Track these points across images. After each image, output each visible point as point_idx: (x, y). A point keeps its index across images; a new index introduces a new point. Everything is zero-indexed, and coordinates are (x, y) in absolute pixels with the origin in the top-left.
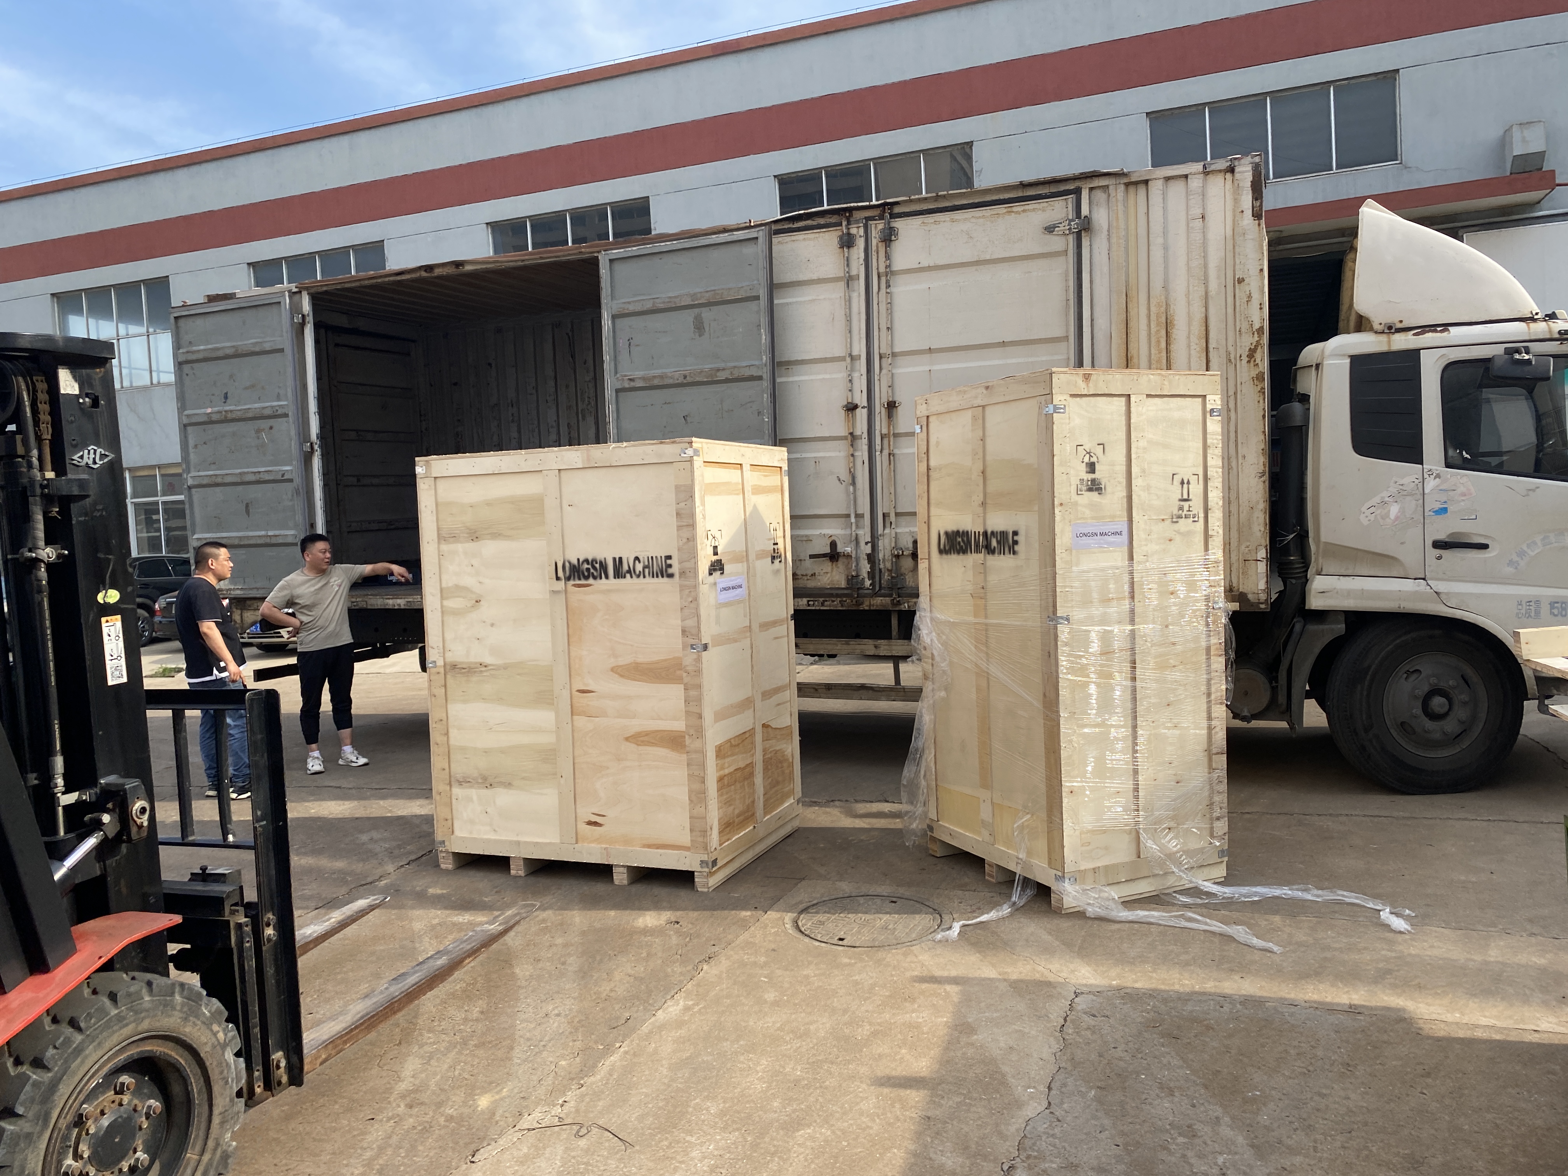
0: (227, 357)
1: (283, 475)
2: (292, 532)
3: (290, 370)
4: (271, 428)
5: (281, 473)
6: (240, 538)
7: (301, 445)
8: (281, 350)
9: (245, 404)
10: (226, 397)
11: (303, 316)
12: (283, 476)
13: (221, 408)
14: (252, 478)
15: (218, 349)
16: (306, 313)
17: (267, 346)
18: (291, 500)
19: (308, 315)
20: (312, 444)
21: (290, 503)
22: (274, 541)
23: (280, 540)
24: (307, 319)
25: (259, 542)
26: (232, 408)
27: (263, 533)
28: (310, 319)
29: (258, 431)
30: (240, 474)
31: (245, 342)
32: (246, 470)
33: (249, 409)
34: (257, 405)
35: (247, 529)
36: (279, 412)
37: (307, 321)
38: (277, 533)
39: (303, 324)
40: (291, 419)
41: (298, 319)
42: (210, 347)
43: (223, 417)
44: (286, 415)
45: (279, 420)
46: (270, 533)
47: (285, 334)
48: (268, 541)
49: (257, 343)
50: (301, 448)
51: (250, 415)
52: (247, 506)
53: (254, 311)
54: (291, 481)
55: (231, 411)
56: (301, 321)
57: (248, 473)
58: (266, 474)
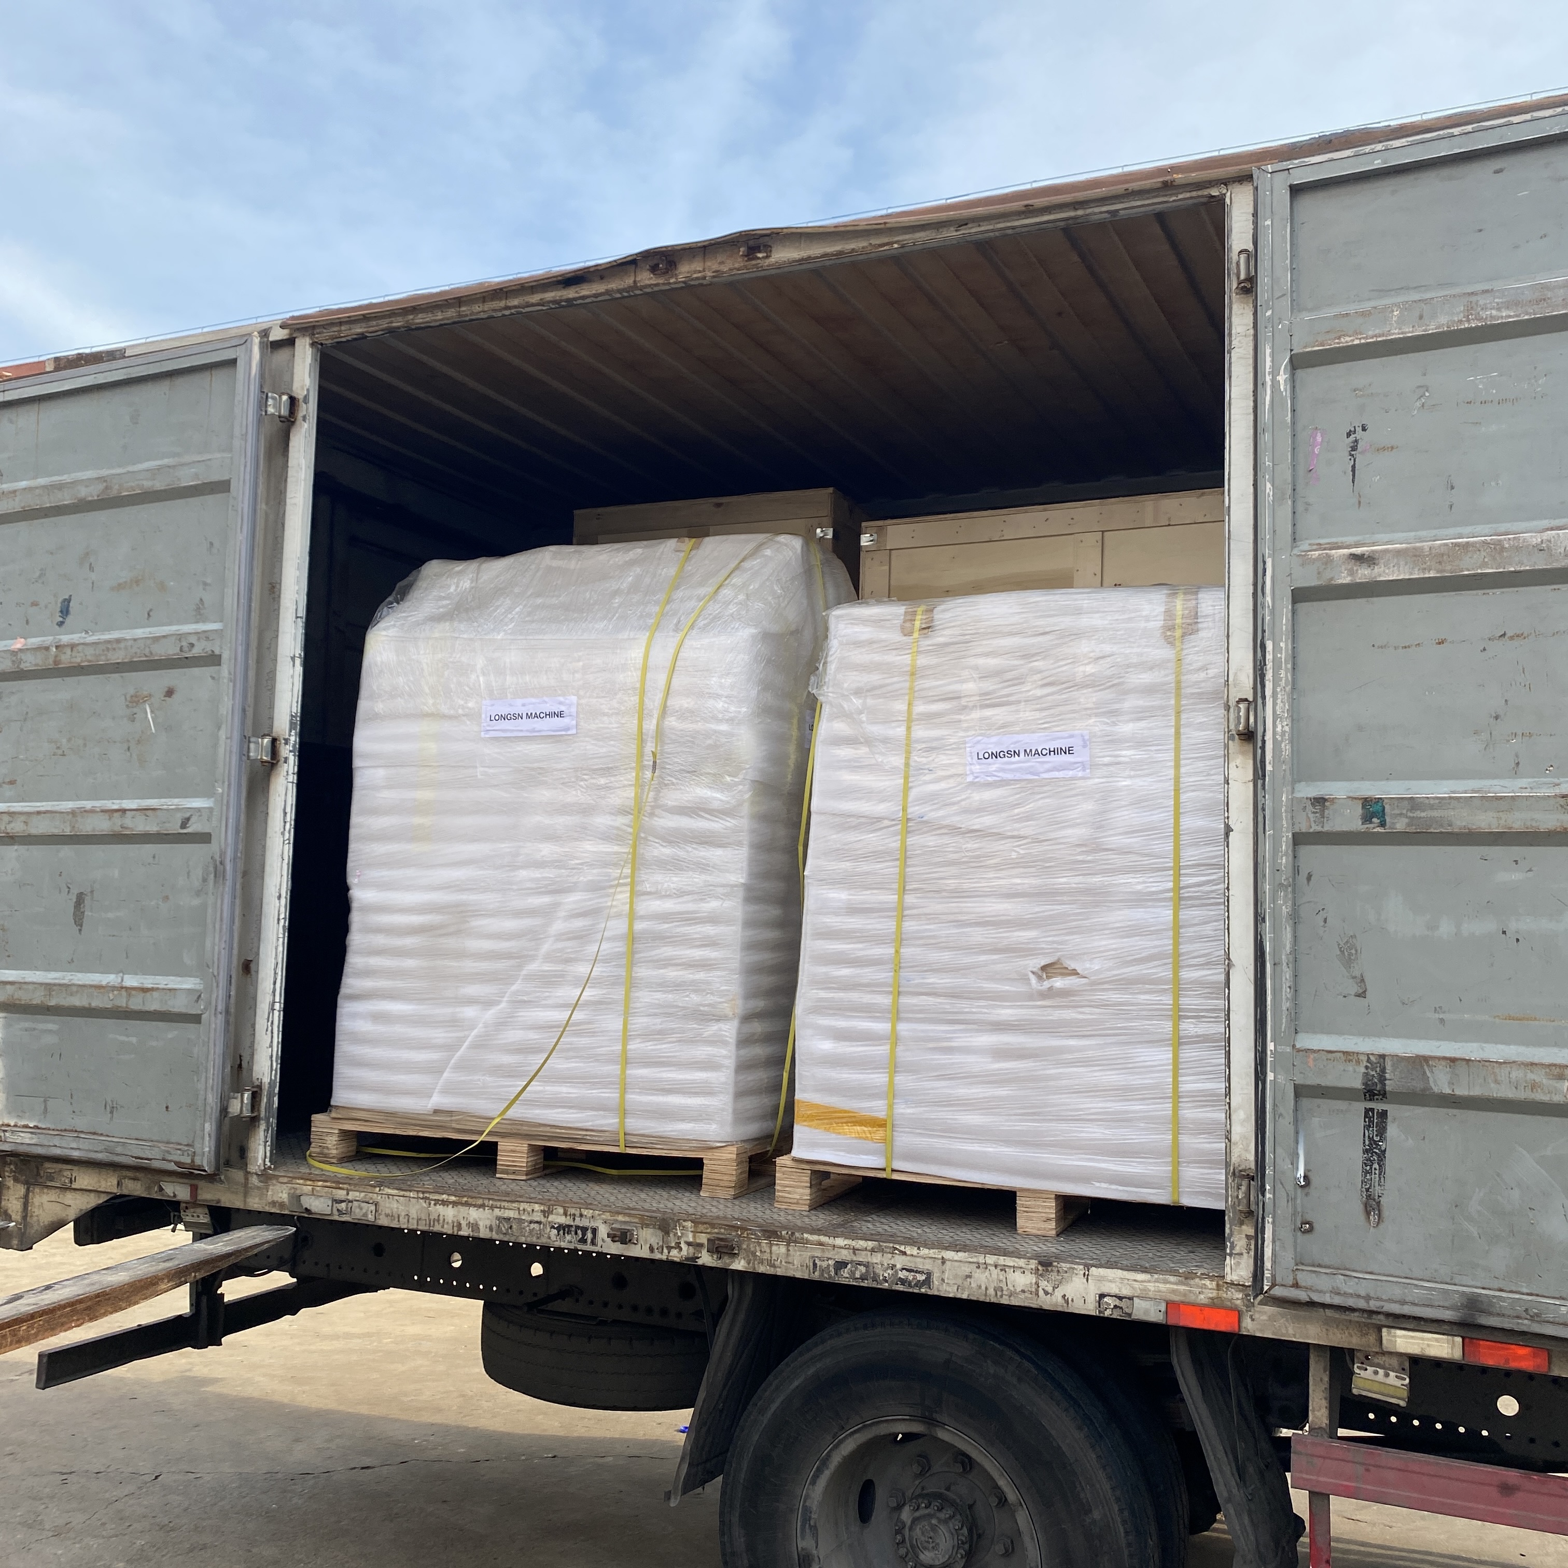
0: (82, 507)
1: (185, 823)
2: (190, 983)
3: (240, 539)
4: (170, 693)
5: (179, 817)
6: (49, 987)
7: (245, 740)
8: (222, 487)
9: (109, 629)
10: (65, 611)
11: (293, 400)
12: (184, 825)
13: (48, 640)
14: (103, 825)
15: (60, 487)
16: (299, 393)
17: (187, 479)
18: (198, 893)
19: (306, 400)
20: (274, 741)
21: (196, 902)
22: (136, 1004)
23: (153, 1004)
24: (302, 410)
25: (97, 1002)
26: (75, 638)
27: (110, 979)
28: (309, 411)
29: (136, 700)
30: (73, 813)
31: (131, 468)
32: (88, 804)
33: (118, 641)
34: (140, 633)
35: (72, 964)
36: (196, 651)
37: (300, 414)
38: (148, 981)
39: (288, 422)
40: (225, 670)
41: (277, 406)
42: (42, 481)
43: (50, 663)
44: (213, 660)
45: (196, 671)
46: (131, 981)
47: (237, 443)
48: (122, 1002)
49: (159, 468)
50: (244, 753)
51: (118, 657)
52: (80, 901)
53: (163, 387)
54: (204, 838)
55: (73, 646)
56: (284, 412)
57: (92, 811)
58: (140, 818)
